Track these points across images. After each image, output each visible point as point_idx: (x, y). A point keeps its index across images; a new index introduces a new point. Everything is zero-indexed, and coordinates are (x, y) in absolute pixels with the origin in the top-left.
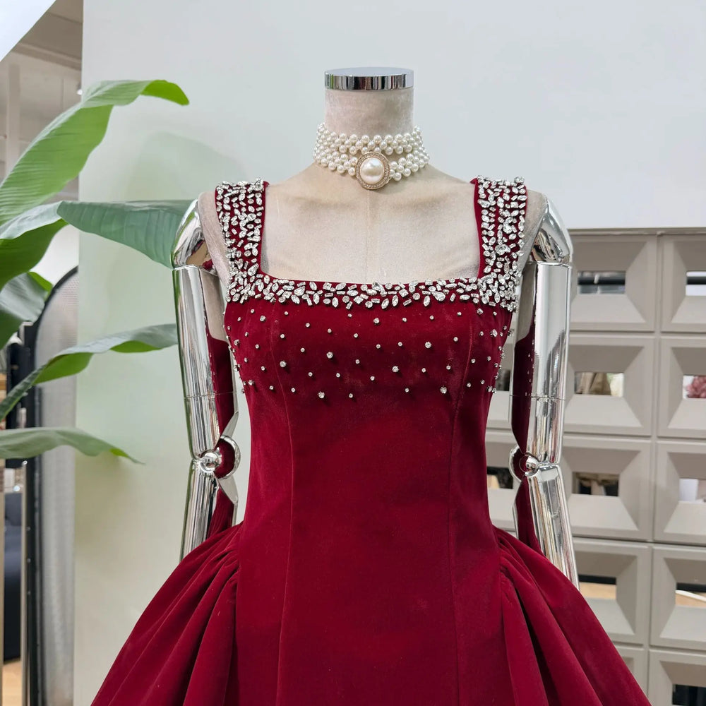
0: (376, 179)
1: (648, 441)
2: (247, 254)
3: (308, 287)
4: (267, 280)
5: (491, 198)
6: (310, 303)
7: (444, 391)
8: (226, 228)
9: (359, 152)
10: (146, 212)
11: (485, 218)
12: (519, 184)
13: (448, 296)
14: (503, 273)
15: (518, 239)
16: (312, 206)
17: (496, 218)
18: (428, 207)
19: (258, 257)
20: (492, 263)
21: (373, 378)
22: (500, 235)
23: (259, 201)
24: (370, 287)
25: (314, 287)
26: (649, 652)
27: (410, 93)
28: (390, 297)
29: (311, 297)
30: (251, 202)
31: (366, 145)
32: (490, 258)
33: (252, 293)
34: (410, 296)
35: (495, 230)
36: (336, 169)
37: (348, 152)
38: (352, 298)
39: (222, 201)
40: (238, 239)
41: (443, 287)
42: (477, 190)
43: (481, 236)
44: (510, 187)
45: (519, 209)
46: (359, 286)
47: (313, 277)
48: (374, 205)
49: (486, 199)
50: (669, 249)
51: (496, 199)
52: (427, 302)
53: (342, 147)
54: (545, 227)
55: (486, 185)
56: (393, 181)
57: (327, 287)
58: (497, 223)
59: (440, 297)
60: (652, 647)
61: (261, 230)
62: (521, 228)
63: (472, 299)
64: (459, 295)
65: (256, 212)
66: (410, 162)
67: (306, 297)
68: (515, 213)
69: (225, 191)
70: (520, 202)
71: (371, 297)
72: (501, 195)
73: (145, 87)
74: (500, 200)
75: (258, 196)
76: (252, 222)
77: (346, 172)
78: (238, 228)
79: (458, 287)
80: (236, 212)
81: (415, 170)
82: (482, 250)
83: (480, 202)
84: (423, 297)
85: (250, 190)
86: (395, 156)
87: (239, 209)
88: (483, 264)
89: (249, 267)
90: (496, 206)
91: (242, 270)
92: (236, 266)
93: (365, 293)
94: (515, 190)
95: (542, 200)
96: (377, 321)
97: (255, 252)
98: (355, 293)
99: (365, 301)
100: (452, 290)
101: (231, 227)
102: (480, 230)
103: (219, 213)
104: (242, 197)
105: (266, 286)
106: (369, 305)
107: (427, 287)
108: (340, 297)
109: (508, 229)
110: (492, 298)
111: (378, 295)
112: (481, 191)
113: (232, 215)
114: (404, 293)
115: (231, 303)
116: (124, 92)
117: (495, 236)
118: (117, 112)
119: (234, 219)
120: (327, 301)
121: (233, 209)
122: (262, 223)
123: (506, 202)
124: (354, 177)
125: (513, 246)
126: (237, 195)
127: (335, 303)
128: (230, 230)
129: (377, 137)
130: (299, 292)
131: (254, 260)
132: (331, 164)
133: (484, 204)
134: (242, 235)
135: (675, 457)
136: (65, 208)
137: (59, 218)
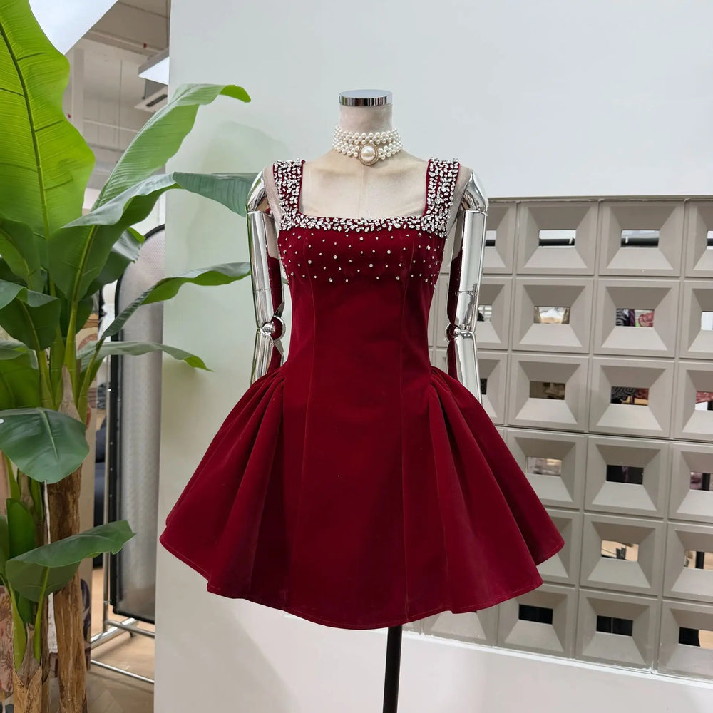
0: (370, 159)
1: (587, 357)
2: (291, 203)
3: (325, 220)
4: (302, 217)
5: (437, 171)
6: (325, 229)
7: (398, 279)
8: (279, 188)
9: (360, 143)
10: (227, 180)
11: (431, 183)
12: (455, 163)
13: (402, 226)
14: (438, 215)
15: (450, 195)
16: (330, 176)
17: (437, 183)
18: (398, 176)
19: (298, 204)
20: (432, 209)
21: (359, 271)
22: (438, 193)
23: (299, 172)
24: (359, 220)
25: (328, 220)
26: (584, 515)
27: (389, 107)
28: (370, 226)
29: (326, 226)
30: (294, 172)
31: (364, 139)
32: (431, 205)
33: (294, 224)
34: (381, 225)
35: (436, 190)
36: (346, 154)
37: (353, 143)
38: (349, 226)
39: (277, 172)
40: (286, 194)
41: (400, 221)
42: (429, 165)
43: (427, 193)
44: (449, 165)
45: (453, 178)
46: (353, 220)
47: (328, 216)
48: (365, 175)
49: (434, 172)
50: (607, 213)
51: (439, 171)
52: (390, 229)
53: (350, 140)
55: (435, 163)
56: (380, 160)
57: (335, 220)
58: (438, 186)
59: (398, 226)
60: (586, 511)
61: (300, 189)
62: (452, 189)
63: (416, 227)
64: (408, 225)
65: (297, 179)
66: (390, 149)
67: (324, 226)
68: (450, 180)
69: (279, 166)
70: (453, 173)
71: (359, 226)
72: (443, 170)
73: (221, 90)
74: (442, 172)
75: (299, 169)
76: (295, 185)
77: (352, 155)
78: (286, 188)
79: (409, 221)
80: (286, 178)
81: (394, 153)
82: (427, 201)
83: (429, 173)
84: (388, 226)
85: (294, 164)
86: (382, 145)
87: (287, 176)
88: (427, 208)
89: (292, 210)
90: (439, 176)
91: (289, 212)
92: (285, 210)
93: (356, 224)
94: (452, 166)
95: (469, 172)
96: (362, 239)
97: (296, 202)
98: (351, 224)
99: (356, 228)
100: (405, 223)
101: (282, 187)
102: (428, 189)
103: (275, 179)
104: (289, 170)
105: (301, 220)
106: (358, 230)
107: (391, 221)
108: (342, 226)
109: (444, 190)
110: (430, 229)
111: (363, 225)
112: (431, 167)
113: (283, 180)
114: (377, 224)
115: (281, 232)
116: (205, 94)
117: (436, 193)
118: (202, 109)
119: (284, 182)
120: (335, 228)
121: (283, 176)
122: (301, 185)
123: (445, 173)
124: (357, 158)
125: (446, 199)
126: (286, 168)
127: (340, 229)
128: (281, 189)
129: (371, 134)
130: (320, 223)
131: (295, 206)
132: (343, 150)
133: (431, 174)
134: (288, 192)
135: (607, 370)
136: (177, 176)
137: (174, 183)
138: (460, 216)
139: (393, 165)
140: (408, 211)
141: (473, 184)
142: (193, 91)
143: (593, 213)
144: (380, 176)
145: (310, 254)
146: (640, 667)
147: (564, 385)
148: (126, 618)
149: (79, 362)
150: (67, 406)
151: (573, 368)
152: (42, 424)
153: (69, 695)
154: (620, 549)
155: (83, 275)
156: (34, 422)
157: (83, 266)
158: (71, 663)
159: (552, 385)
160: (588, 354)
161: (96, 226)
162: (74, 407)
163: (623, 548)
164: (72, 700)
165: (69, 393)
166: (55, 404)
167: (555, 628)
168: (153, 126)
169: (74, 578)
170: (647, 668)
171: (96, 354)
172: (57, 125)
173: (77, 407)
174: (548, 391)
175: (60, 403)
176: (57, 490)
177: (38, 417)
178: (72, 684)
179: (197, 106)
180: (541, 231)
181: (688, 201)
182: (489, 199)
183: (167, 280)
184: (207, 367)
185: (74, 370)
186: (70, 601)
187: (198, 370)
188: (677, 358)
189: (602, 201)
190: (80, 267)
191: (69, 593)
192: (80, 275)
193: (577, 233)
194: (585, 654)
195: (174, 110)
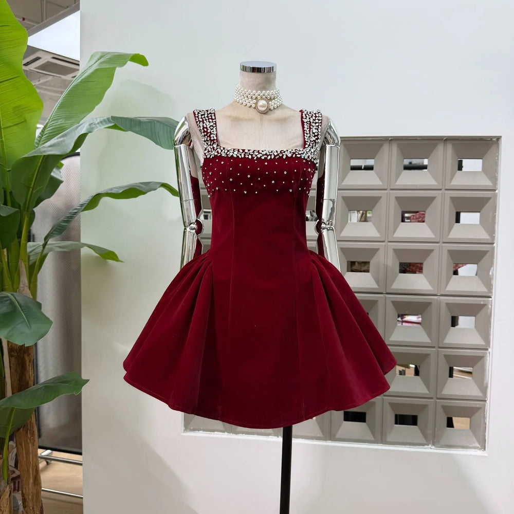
0: (264, 109)
2: (212, 138)
3: (238, 150)
4: (222, 149)
5: (308, 118)
6: (240, 157)
7: (291, 191)
8: (202, 128)
9: (256, 98)
10: (148, 122)
11: (306, 126)
12: (319, 113)
13: (292, 155)
14: (312, 148)
15: (318, 135)
16: (236, 120)
17: (310, 126)
18: (283, 121)
19: (217, 140)
20: (308, 144)
21: (265, 186)
22: (311, 133)
23: (213, 117)
24: (263, 151)
25: (241, 151)
27: (275, 74)
28: (271, 155)
29: (241, 155)
30: (210, 117)
31: (259, 95)
32: (308, 142)
33: (216, 154)
34: (278, 155)
35: (310, 131)
36: (246, 105)
38: (256, 155)
39: (198, 117)
40: (208, 133)
41: (290, 152)
42: (302, 114)
43: (304, 133)
44: (315, 114)
45: (319, 123)
46: (259, 151)
47: (241, 148)
48: (261, 120)
49: (306, 118)
50: (395, 148)
51: (310, 118)
52: (284, 157)
53: (249, 96)
54: (329, 131)
55: (305, 112)
56: (270, 110)
57: (246, 151)
58: (310, 128)
59: (290, 155)
61: (216, 129)
62: (319, 130)
63: (301, 156)
64: (296, 155)
65: (213, 122)
66: (276, 102)
67: (238, 155)
68: (317, 124)
69: (198, 113)
70: (319, 120)
71: (263, 155)
72: (312, 116)
73: (130, 57)
74: (311, 119)
75: (213, 115)
76: (212, 126)
77: (251, 106)
78: (206, 128)
79: (296, 152)
80: (205, 121)
81: (278, 105)
82: (305, 138)
83: (303, 119)
84: (283, 155)
85: (208, 113)
86: (271, 99)
87: (206, 120)
88: (305, 143)
89: (213, 144)
90: (310, 121)
91: (210, 145)
92: (207, 144)
93: (261, 153)
94: (317, 115)
95: (328, 119)
96: (266, 164)
97: (215, 138)
98: (257, 153)
99: (261, 156)
100: (294, 153)
101: (204, 128)
102: (304, 131)
103: (197, 122)
104: (206, 116)
105: (222, 151)
106: (263, 158)
107: (284, 152)
108: (252, 155)
109: (315, 131)
110: (308, 157)
111: (266, 154)
112: (304, 115)
113: (203, 123)
114: (276, 154)
116: (119, 59)
117: (310, 133)
119: (204, 124)
120: (247, 156)
122: (216, 126)
123: (313, 120)
124: (255, 108)
125: (316, 137)
126: (204, 115)
127: (250, 157)
128: (203, 129)
129: (264, 92)
130: (236, 153)
131: (215, 141)
132: (244, 103)
133: (305, 120)
134: (209, 131)
135: (397, 251)
136: (114, 119)
137: (113, 124)
138: (323, 149)
139: (278, 114)
140: (294, 145)
141: (330, 127)
142: (107, 57)
143: (386, 148)
144: (271, 121)
145: (231, 174)
146: (423, 445)
147: (369, 263)
148: (44, 450)
149: (29, 257)
150: (23, 290)
151: (375, 251)
152: (12, 303)
153: (30, 504)
155: (34, 192)
156: (6, 302)
157: (34, 186)
158: (31, 481)
159: (356, 263)
160: (384, 241)
161: (44, 156)
162: (28, 291)
163: (403, 370)
164: (33, 508)
165: (24, 279)
166: (14, 289)
167: (368, 425)
168: (80, 82)
169: (31, 418)
170: (428, 445)
171: (43, 251)
173: (30, 289)
174: (354, 268)
175: (18, 288)
176: (17, 353)
177: (7, 299)
178: (33, 496)
179: (115, 68)
180: (351, 160)
181: (446, 140)
182: (341, 138)
185: (27, 263)
186: (29, 436)
188: (441, 242)
189: (391, 140)
190: (32, 186)
191: (28, 429)
192: (32, 192)
193: (375, 162)
194: (388, 440)
195: (96, 70)
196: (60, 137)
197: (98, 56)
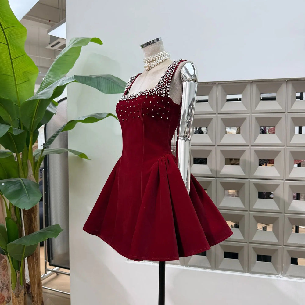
0: (147, 68)
1: (248, 147)
10: (96, 78)
18: (156, 72)
26: (249, 213)
50: (254, 87)
60: (251, 211)
73: (90, 40)
116: (84, 41)
118: (83, 47)
135: (257, 152)
136: (75, 77)
137: (75, 80)
142: (78, 40)
143: (249, 87)
144: (150, 74)
146: (275, 275)
147: (239, 159)
149: (34, 157)
150: (30, 177)
151: (243, 152)
152: (21, 185)
153: (36, 300)
154: (264, 226)
155: (35, 120)
156: (18, 184)
157: (35, 117)
158: (36, 286)
159: (233, 159)
161: (40, 99)
162: (33, 177)
163: (265, 226)
164: (37, 302)
165: (31, 171)
166: (25, 176)
167: (240, 261)
168: (62, 56)
169: (36, 250)
170: (278, 275)
171: (41, 154)
172: (22, 57)
173: (34, 176)
174: (232, 162)
175: (27, 175)
176: (27, 213)
177: (19, 182)
178: (37, 295)
179: (80, 47)
180: (227, 95)
181: (288, 81)
183: (71, 121)
184: (88, 158)
185: (32, 161)
186: (35, 260)
187: (84, 159)
188: (286, 146)
189: (252, 82)
190: (34, 117)
191: (34, 257)
192: (34, 120)
193: (242, 96)
194: (252, 270)
195: (71, 49)
196: (47, 89)
197: (73, 40)
